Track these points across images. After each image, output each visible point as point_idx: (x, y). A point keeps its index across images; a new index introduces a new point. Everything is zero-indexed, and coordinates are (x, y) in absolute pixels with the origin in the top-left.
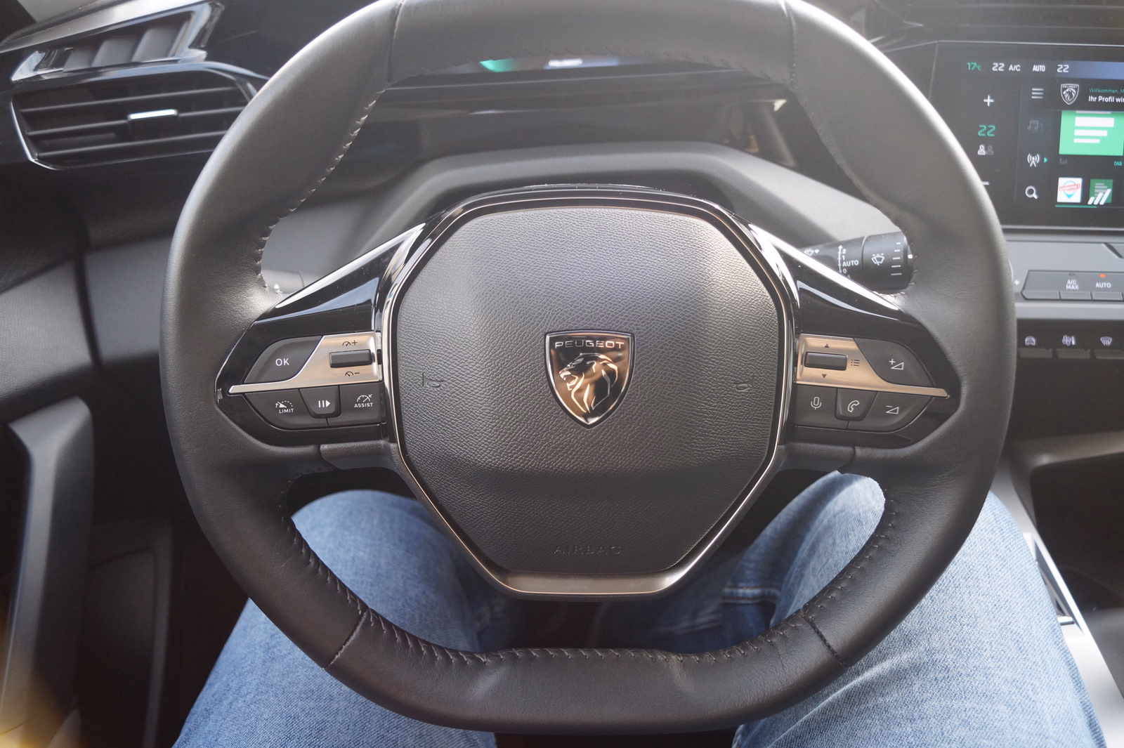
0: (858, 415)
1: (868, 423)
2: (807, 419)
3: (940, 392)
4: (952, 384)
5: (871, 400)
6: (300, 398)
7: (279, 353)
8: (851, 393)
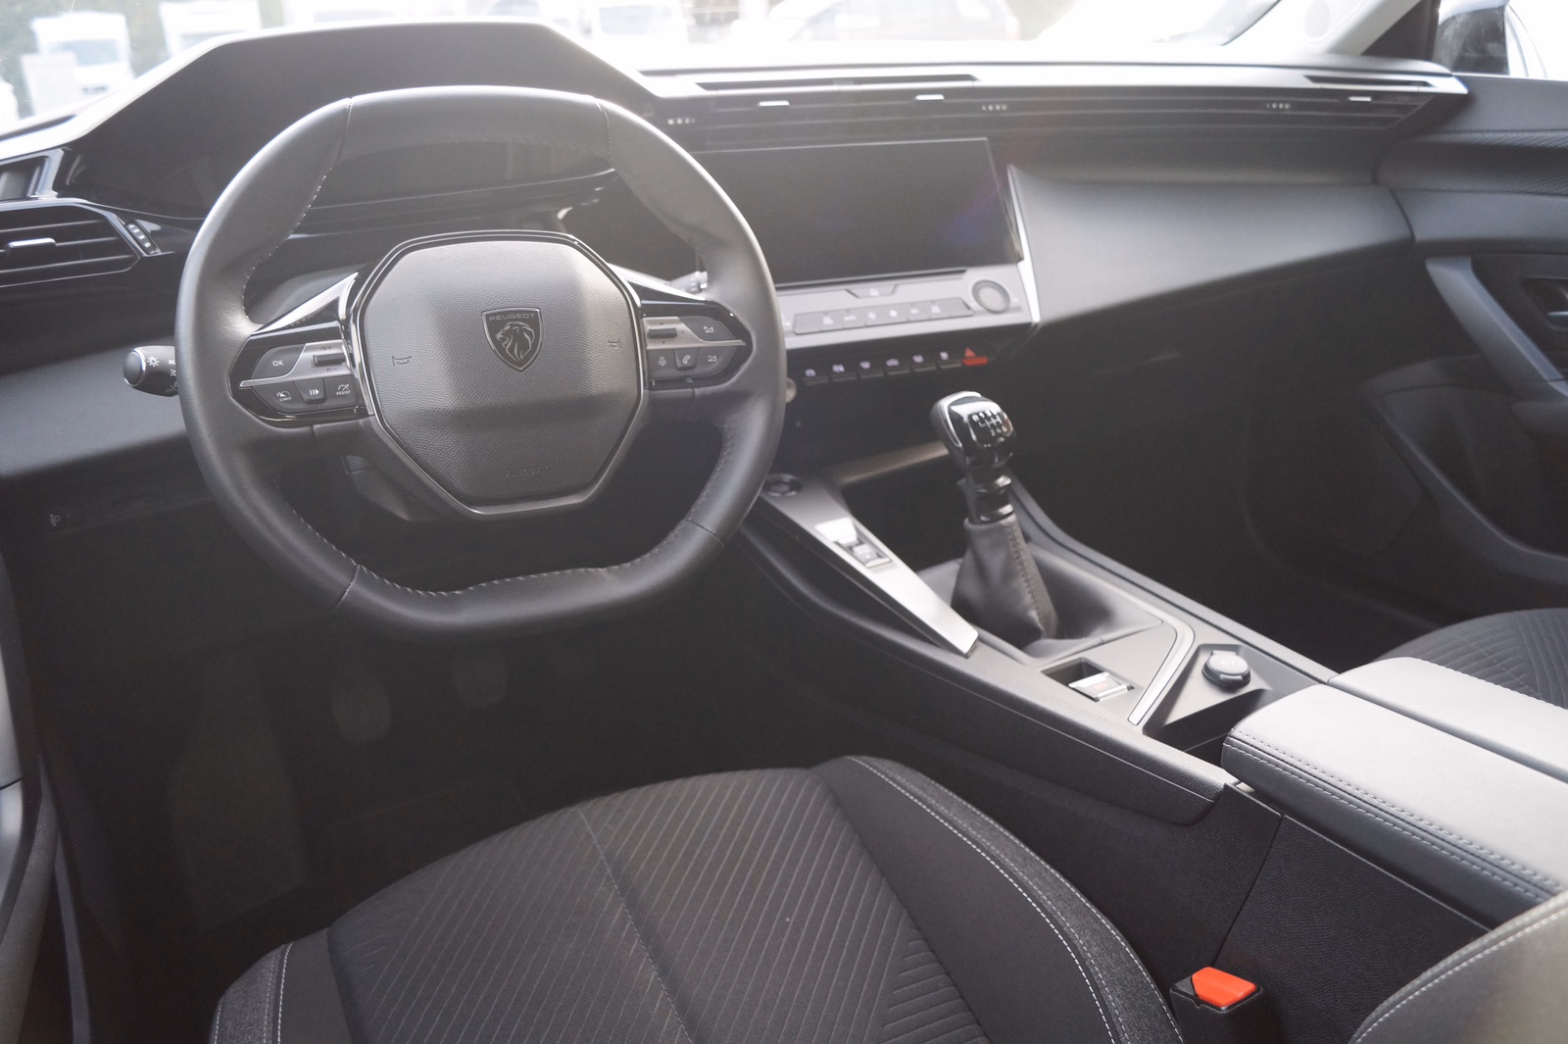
0: (690, 365)
1: (699, 370)
2: (660, 374)
3: (739, 342)
4: (745, 335)
5: (699, 354)
6: (293, 388)
7: (276, 356)
8: (683, 352)
